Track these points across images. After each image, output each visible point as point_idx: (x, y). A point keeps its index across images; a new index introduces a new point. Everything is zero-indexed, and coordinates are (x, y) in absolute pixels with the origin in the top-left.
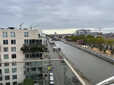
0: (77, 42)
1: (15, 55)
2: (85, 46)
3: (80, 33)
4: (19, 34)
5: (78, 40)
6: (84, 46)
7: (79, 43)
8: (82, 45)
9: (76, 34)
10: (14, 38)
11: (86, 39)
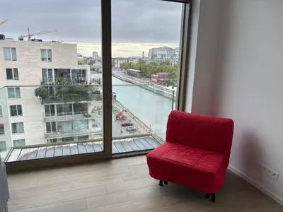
0: (154, 77)
1: (20, 106)
2: (173, 88)
3: (159, 57)
4: (27, 53)
5: (155, 73)
6: (170, 88)
7: (159, 81)
8: (164, 85)
9: (150, 57)
10: (15, 62)
11: (174, 72)
